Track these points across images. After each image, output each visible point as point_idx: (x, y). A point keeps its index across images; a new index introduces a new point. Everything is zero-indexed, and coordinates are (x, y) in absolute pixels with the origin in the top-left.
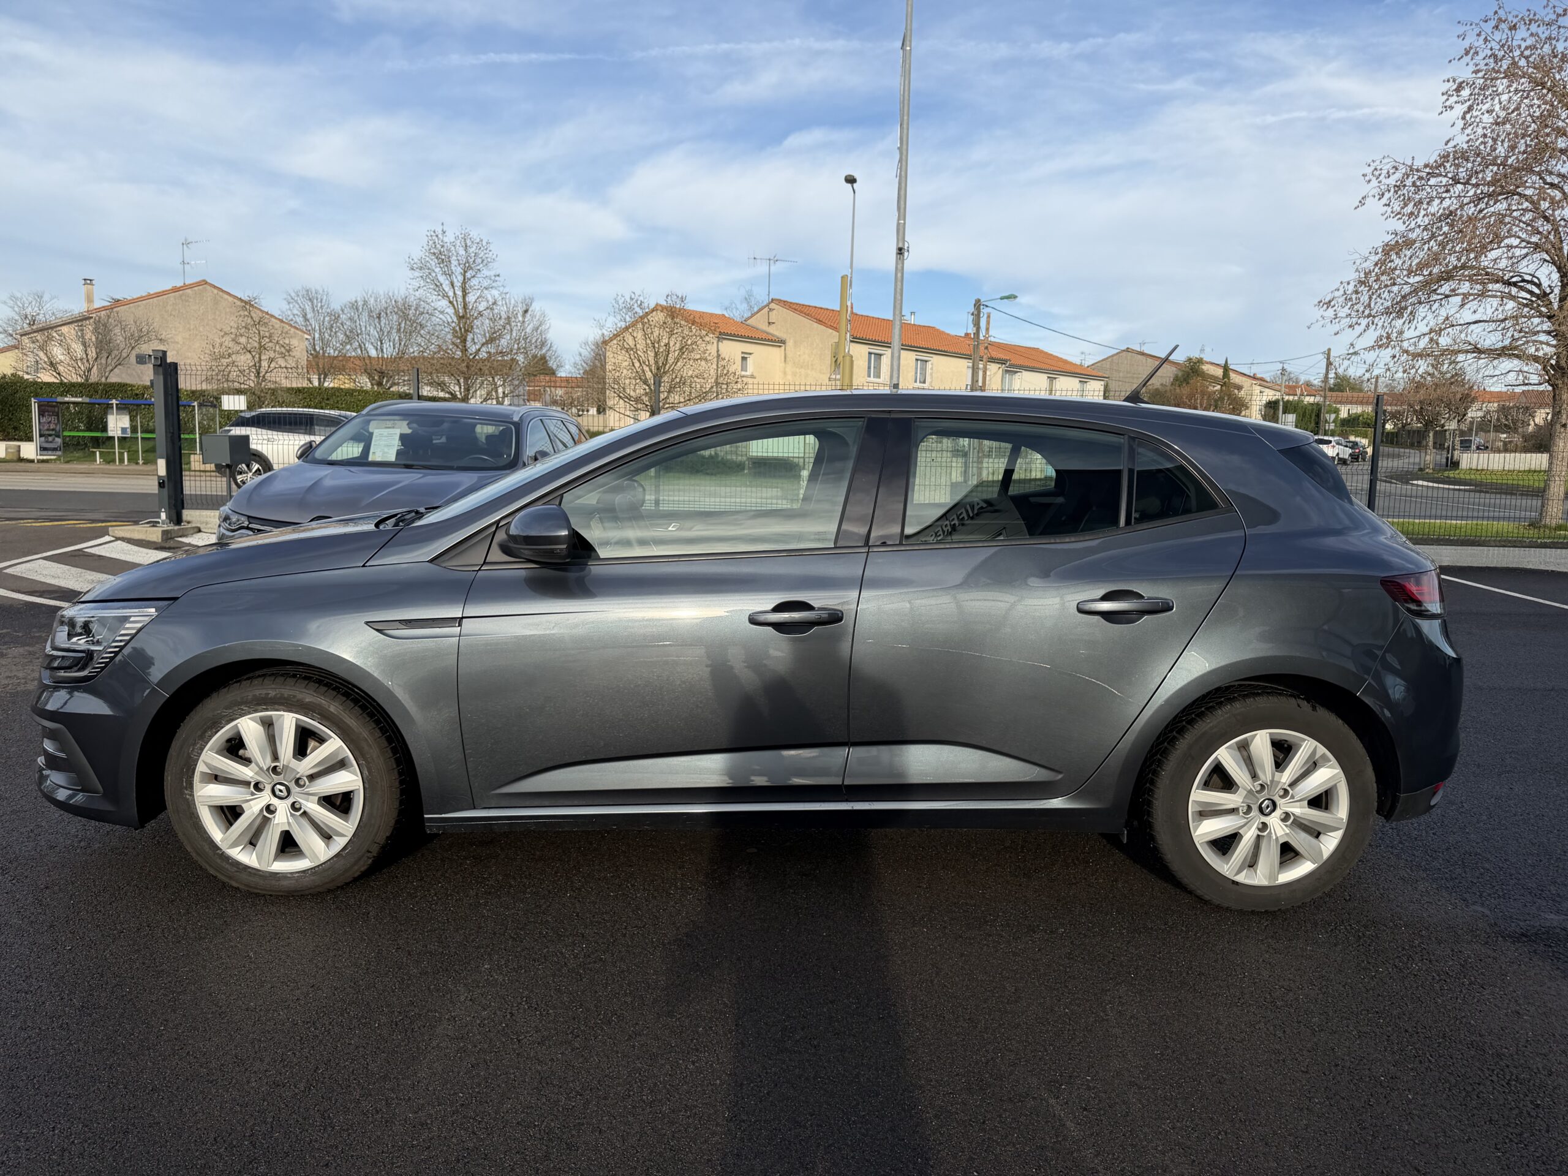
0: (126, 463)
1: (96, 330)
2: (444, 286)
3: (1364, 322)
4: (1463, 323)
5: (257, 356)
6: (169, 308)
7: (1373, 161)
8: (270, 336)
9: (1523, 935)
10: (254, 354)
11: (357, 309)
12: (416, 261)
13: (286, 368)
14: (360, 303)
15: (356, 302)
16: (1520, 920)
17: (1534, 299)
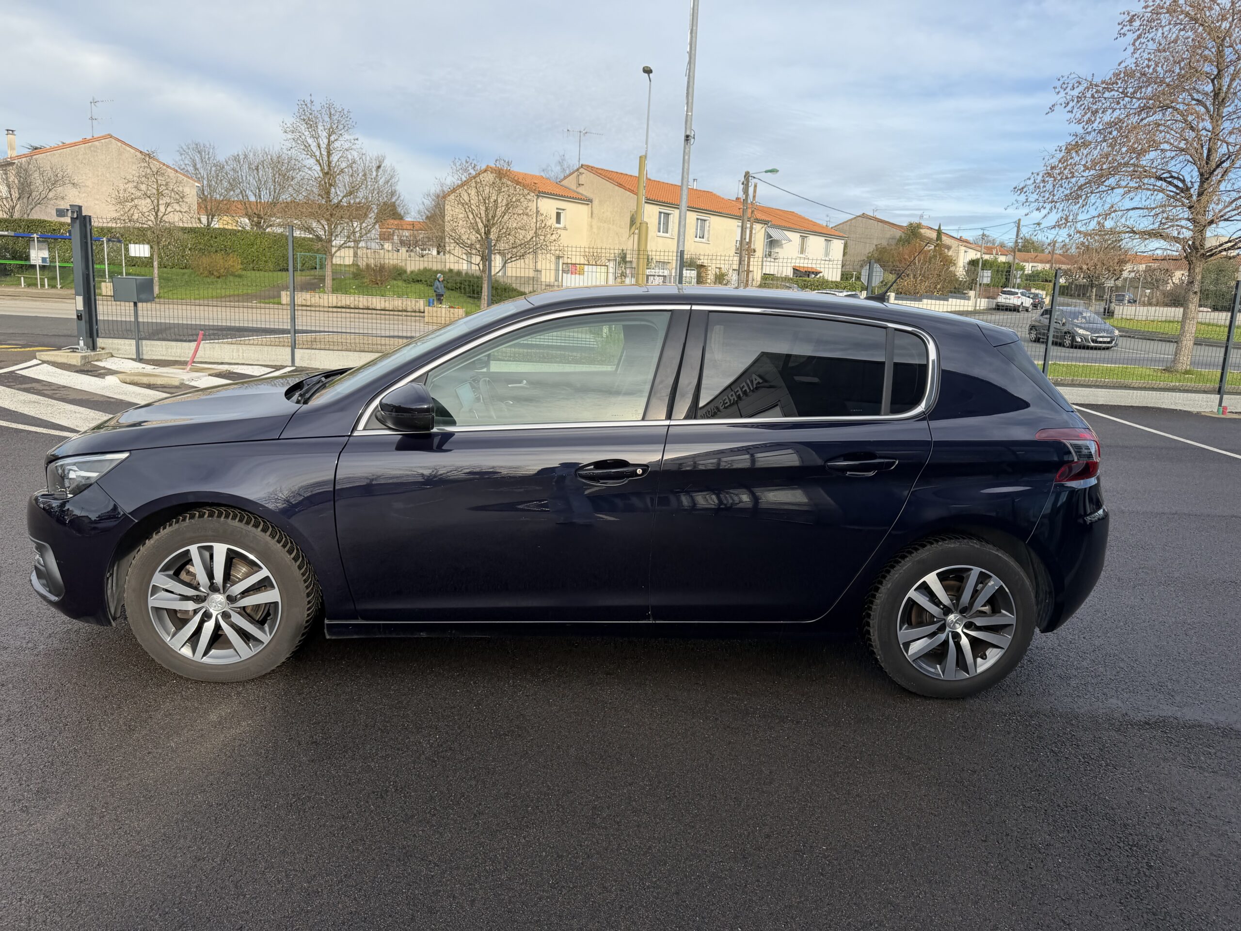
0: (46, 287)
1: (18, 174)
2: (312, 147)
3: (1048, 206)
4: (1123, 209)
5: (156, 201)
6: (80, 157)
7: (1062, 77)
8: (167, 184)
9: (1146, 723)
10: (153, 199)
11: (240, 163)
12: (289, 125)
13: (180, 212)
14: (242, 157)
15: (238, 155)
16: (1144, 711)
17: (1178, 192)
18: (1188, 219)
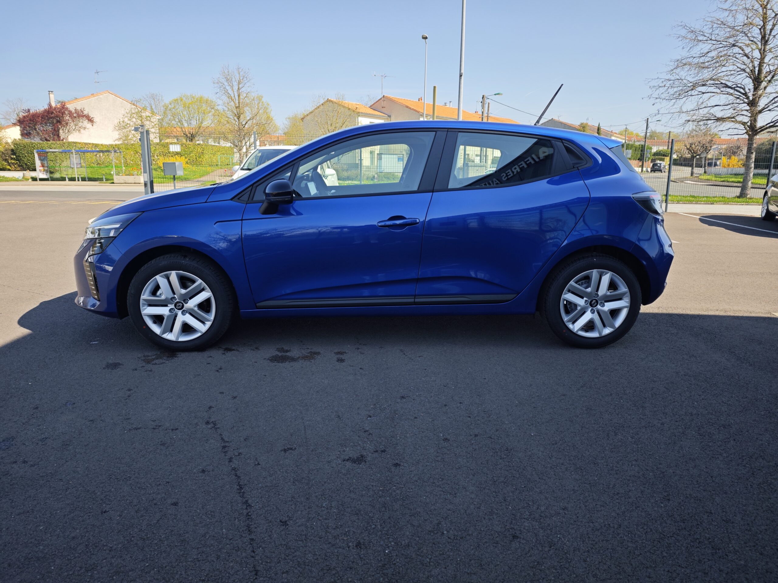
0: (80, 180)
2: (229, 92)
4: (710, 106)
11: (178, 103)
12: (215, 79)
14: (179, 100)
17: (741, 95)
18: (747, 110)
